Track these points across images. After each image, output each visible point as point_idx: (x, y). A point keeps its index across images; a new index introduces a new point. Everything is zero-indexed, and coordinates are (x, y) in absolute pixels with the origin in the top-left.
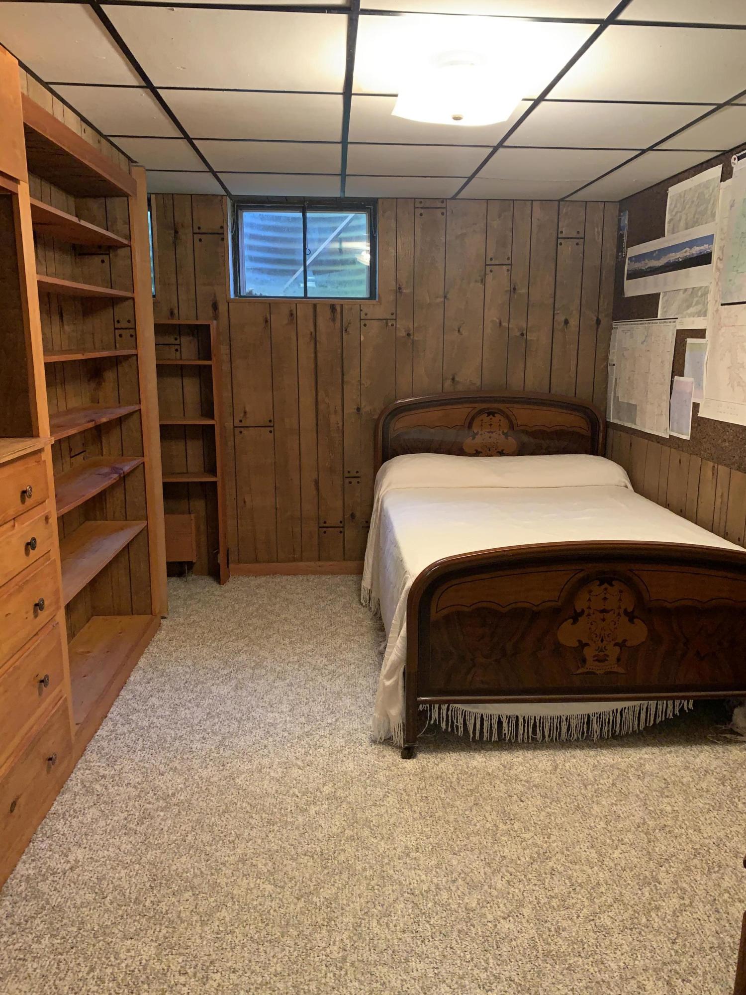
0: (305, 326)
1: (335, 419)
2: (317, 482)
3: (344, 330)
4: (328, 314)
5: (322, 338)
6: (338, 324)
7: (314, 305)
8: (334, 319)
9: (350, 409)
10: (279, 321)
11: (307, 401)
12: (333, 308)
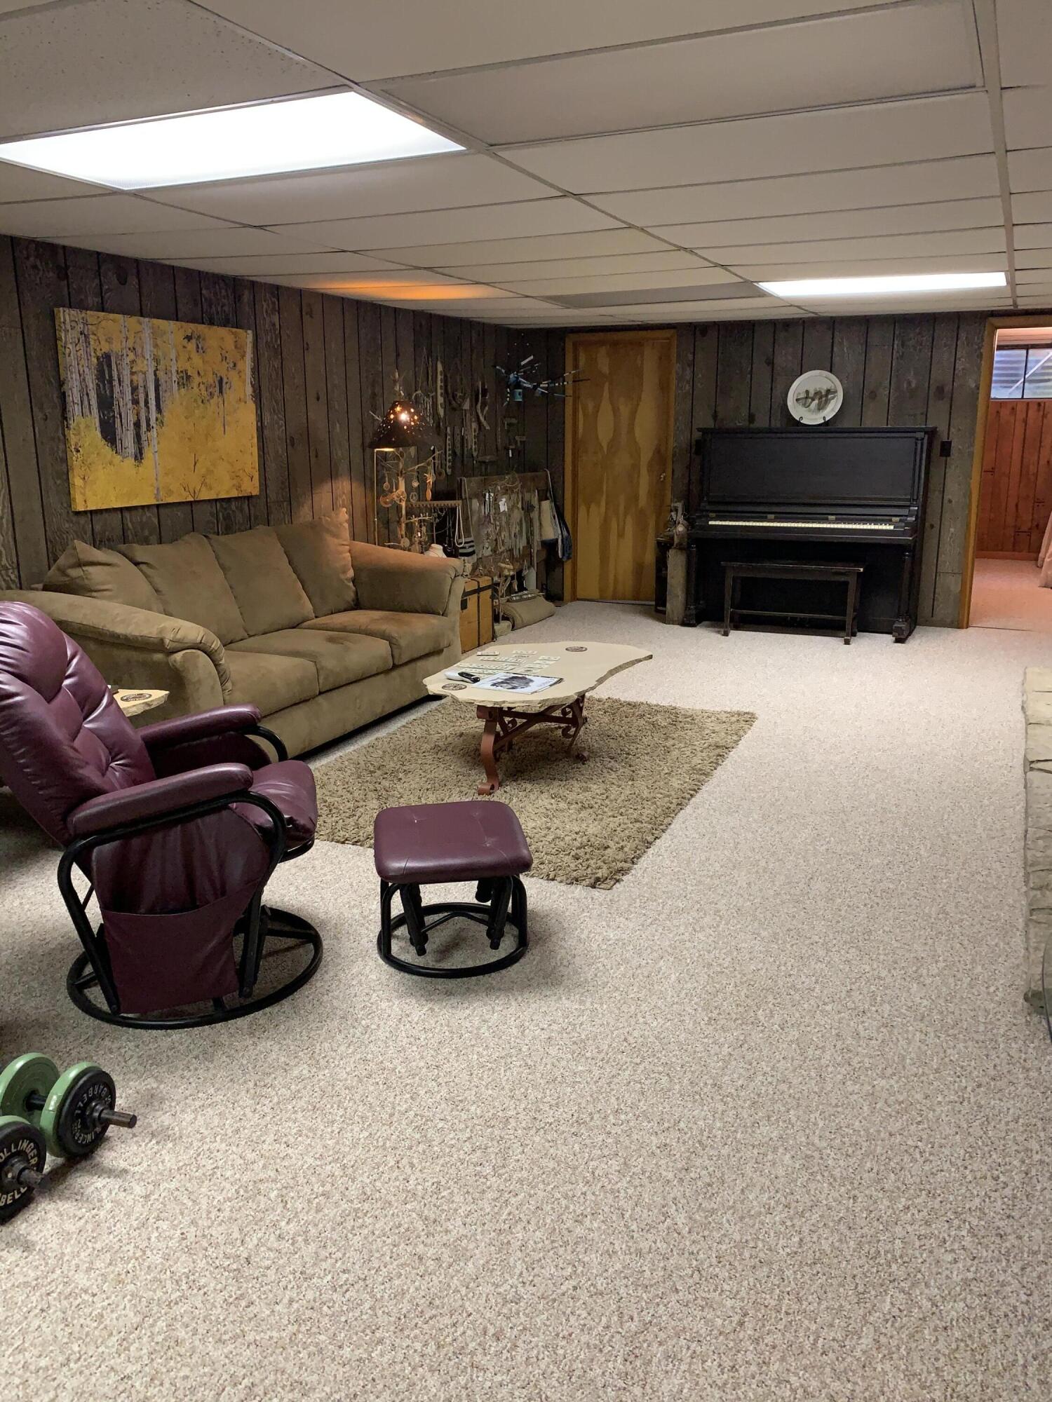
0: (1020, 415)
1: (1032, 469)
2: (1017, 506)
3: (1044, 416)
4: (1036, 407)
5: (1030, 421)
6: (1041, 413)
7: (1029, 404)
8: (1039, 410)
9: (1043, 462)
10: (1005, 412)
11: (1016, 457)
12: (1039, 404)
